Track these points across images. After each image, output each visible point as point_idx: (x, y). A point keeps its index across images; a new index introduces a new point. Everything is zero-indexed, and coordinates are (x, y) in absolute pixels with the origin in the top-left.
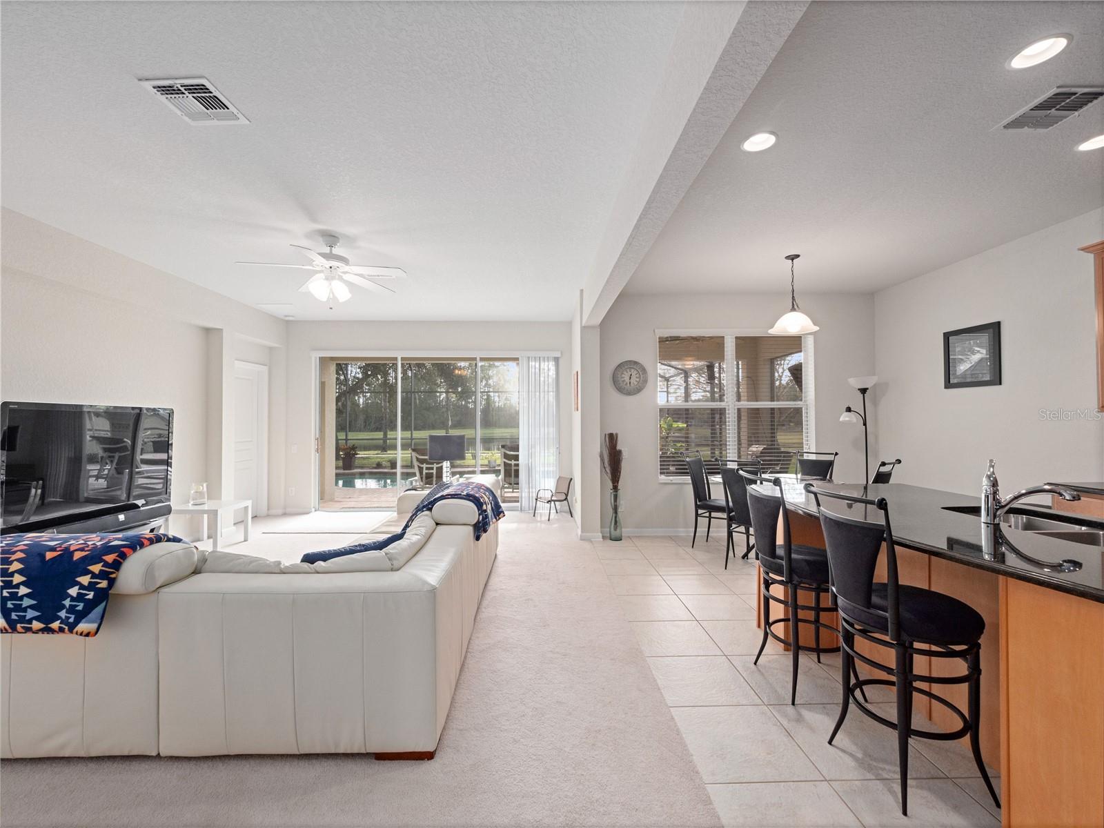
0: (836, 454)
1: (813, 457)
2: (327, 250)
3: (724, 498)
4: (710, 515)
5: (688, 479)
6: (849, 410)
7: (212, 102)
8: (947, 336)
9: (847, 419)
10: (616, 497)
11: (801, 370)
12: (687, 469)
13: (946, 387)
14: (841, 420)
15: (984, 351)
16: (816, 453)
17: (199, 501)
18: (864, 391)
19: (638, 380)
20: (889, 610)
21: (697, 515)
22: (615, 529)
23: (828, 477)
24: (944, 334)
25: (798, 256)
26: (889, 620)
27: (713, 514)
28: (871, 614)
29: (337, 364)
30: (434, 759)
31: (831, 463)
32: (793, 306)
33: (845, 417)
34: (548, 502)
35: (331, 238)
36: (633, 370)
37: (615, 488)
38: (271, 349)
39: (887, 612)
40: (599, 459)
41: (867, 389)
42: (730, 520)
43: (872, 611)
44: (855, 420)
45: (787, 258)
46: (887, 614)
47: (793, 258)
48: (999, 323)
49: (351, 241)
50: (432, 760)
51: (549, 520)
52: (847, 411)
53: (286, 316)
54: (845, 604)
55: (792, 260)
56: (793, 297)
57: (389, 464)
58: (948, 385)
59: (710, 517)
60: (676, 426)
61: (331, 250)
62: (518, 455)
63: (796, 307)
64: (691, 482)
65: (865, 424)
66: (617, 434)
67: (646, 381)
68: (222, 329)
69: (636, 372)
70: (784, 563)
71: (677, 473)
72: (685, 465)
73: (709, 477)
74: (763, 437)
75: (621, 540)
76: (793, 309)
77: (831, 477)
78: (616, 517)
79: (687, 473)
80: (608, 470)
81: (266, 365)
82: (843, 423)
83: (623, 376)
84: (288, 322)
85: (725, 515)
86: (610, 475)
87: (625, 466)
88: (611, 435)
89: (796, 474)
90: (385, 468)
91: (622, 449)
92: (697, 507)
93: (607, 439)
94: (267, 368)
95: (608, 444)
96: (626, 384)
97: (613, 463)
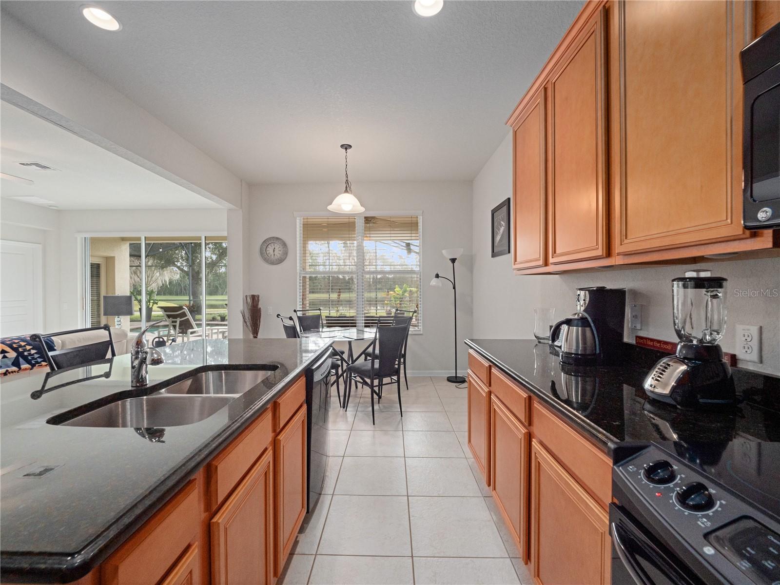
6: (438, 276)
8: (493, 212)
9: (436, 284)
13: (492, 256)
15: (504, 224)
18: (453, 261)
19: (280, 252)
25: (350, 146)
29: (130, 244)
32: (346, 189)
33: (434, 282)
36: (276, 245)
38: (44, 231)
40: (241, 315)
41: (456, 259)
44: (445, 285)
45: (342, 146)
47: (346, 147)
52: (436, 277)
53: (50, 206)
55: (346, 149)
57: (219, 318)
58: (493, 254)
63: (348, 189)
65: (454, 288)
66: (258, 296)
67: (287, 253)
69: (278, 246)
76: (346, 191)
81: (40, 244)
82: (433, 286)
83: (268, 249)
84: (59, 211)
86: (250, 328)
88: (253, 297)
90: (218, 321)
93: (249, 300)
94: (40, 246)
95: (249, 303)
96: (270, 256)
97: (253, 318)
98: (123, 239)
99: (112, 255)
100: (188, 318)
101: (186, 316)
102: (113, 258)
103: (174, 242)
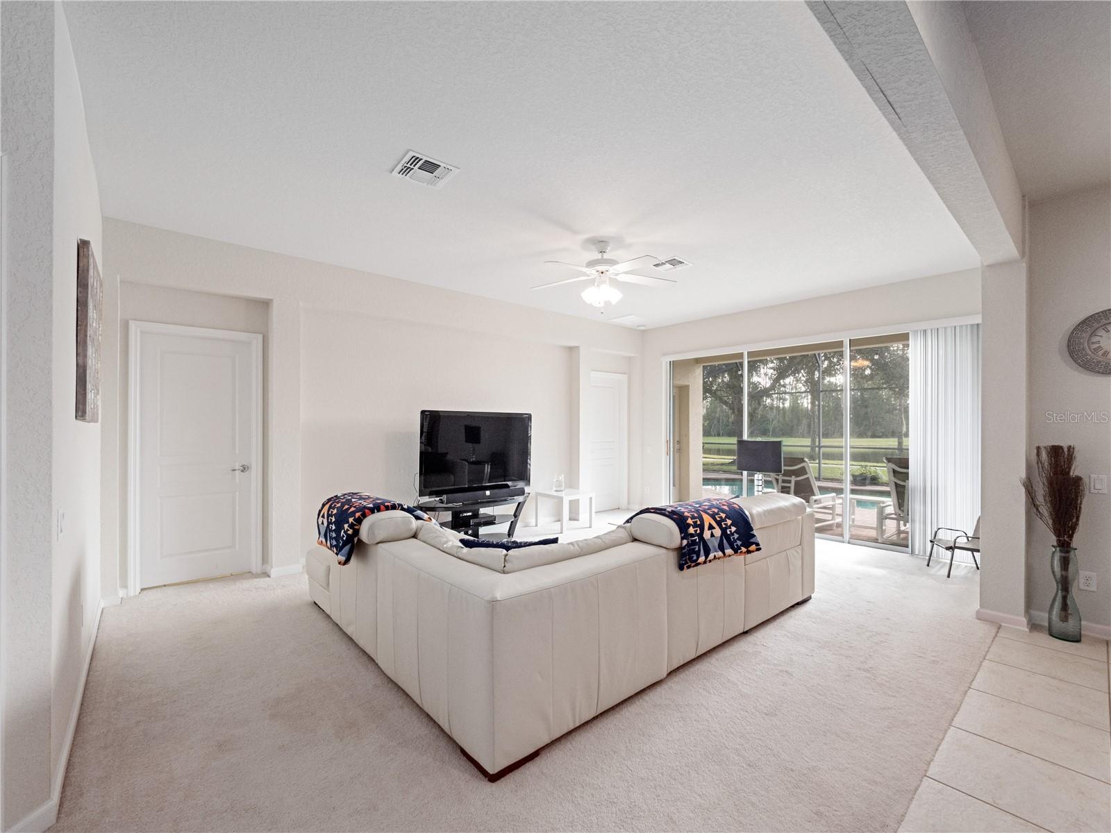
2: (599, 256)
7: (430, 167)
10: (1065, 563)
17: (558, 489)
22: (1064, 619)
29: (704, 368)
30: (493, 784)
34: (948, 549)
35: (600, 244)
37: (1065, 546)
38: (630, 358)
40: (1023, 490)
49: (619, 241)
50: (491, 783)
51: (949, 576)
53: (638, 326)
61: (602, 257)
62: (908, 473)
66: (1071, 449)
68: (579, 347)
75: (1078, 641)
78: (1064, 598)
80: (1045, 510)
81: (625, 374)
83: (1095, 339)
84: (643, 331)
86: (1050, 522)
88: (1056, 451)
91: (1086, 476)
93: (1044, 455)
94: (626, 376)
95: (1046, 464)
96: (1103, 355)
97: (1058, 499)
98: (697, 361)
99: (687, 384)
100: (808, 478)
101: (806, 473)
102: (687, 387)
103: (806, 353)
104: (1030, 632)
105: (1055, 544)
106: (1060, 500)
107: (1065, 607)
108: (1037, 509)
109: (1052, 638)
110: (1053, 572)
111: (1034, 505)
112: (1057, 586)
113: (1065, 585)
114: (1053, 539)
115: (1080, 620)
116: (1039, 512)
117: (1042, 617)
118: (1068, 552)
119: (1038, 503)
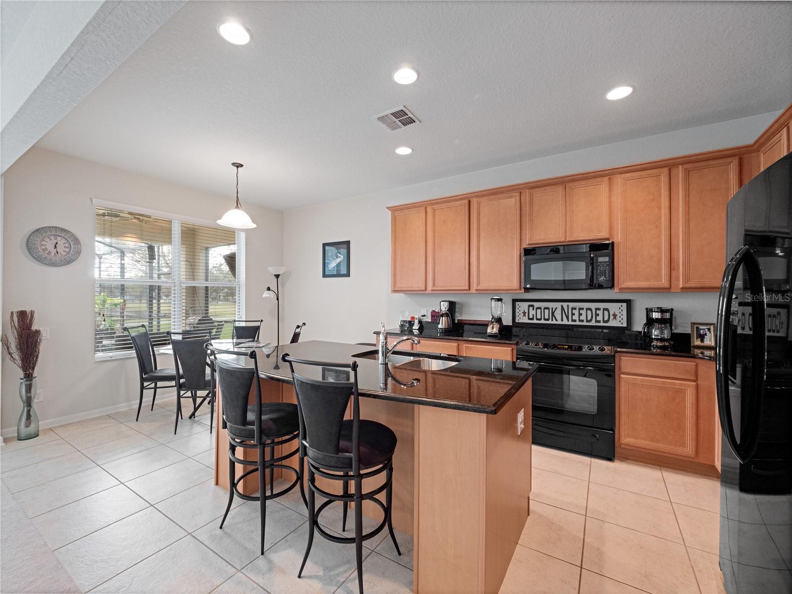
0: (262, 321)
1: (243, 324)
3: (174, 367)
4: (156, 385)
5: (133, 353)
6: (269, 289)
8: (324, 245)
9: (268, 296)
10: (29, 388)
11: (235, 258)
12: (131, 344)
13: (323, 277)
14: (264, 296)
15: (342, 257)
16: (245, 321)
18: (277, 276)
19: (67, 250)
20: (353, 451)
21: (142, 388)
22: (27, 426)
23: (256, 339)
24: (323, 244)
25: (242, 166)
26: (353, 459)
27: (159, 384)
28: (339, 458)
31: (258, 328)
32: (237, 205)
33: (266, 294)
36: (59, 239)
37: (29, 377)
39: (351, 453)
41: (280, 275)
42: (180, 387)
43: (341, 455)
44: (272, 296)
45: (233, 164)
46: (352, 454)
47: (239, 166)
48: (349, 241)
52: (267, 290)
54: (316, 454)
55: (237, 167)
56: (237, 197)
58: (325, 275)
59: (156, 388)
60: (110, 301)
63: (239, 206)
64: (136, 356)
65: (278, 299)
66: (32, 313)
67: (79, 252)
69: (64, 241)
70: (255, 427)
71: (116, 349)
72: (129, 340)
73: (155, 349)
74: (199, 310)
75: (38, 436)
76: (237, 207)
77: (258, 339)
78: (29, 411)
79: (132, 347)
80: (16, 356)
82: (266, 298)
83: (44, 243)
85: (173, 383)
86: (20, 363)
87: (44, 348)
88: (22, 314)
89: (233, 339)
91: (41, 329)
92: (143, 380)
93: (15, 319)
95: (16, 324)
96: (48, 253)
97: (26, 346)
104: (6, 444)
105: (22, 376)
106: (27, 347)
107: (29, 416)
108: (11, 356)
109: (20, 441)
110: (21, 397)
111: (9, 353)
112: (24, 405)
113: (28, 403)
114: (21, 374)
115: (38, 422)
116: (12, 357)
117: (12, 431)
118: (31, 380)
119: (12, 351)
